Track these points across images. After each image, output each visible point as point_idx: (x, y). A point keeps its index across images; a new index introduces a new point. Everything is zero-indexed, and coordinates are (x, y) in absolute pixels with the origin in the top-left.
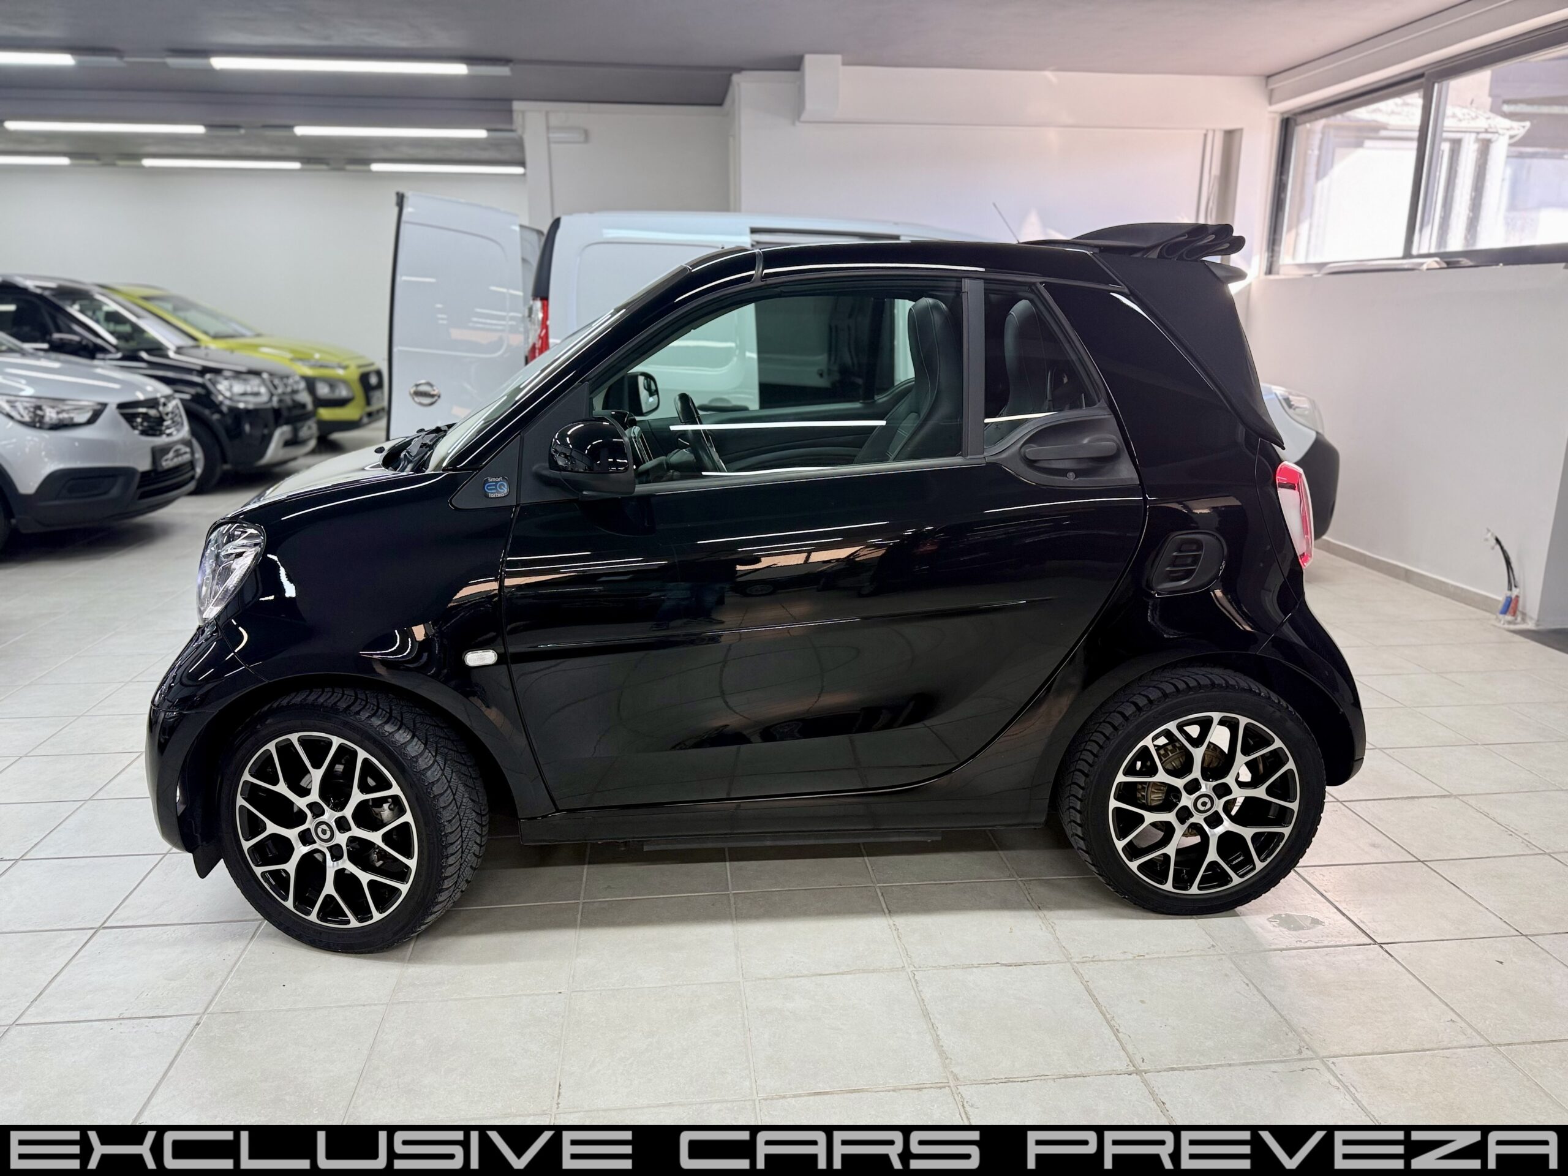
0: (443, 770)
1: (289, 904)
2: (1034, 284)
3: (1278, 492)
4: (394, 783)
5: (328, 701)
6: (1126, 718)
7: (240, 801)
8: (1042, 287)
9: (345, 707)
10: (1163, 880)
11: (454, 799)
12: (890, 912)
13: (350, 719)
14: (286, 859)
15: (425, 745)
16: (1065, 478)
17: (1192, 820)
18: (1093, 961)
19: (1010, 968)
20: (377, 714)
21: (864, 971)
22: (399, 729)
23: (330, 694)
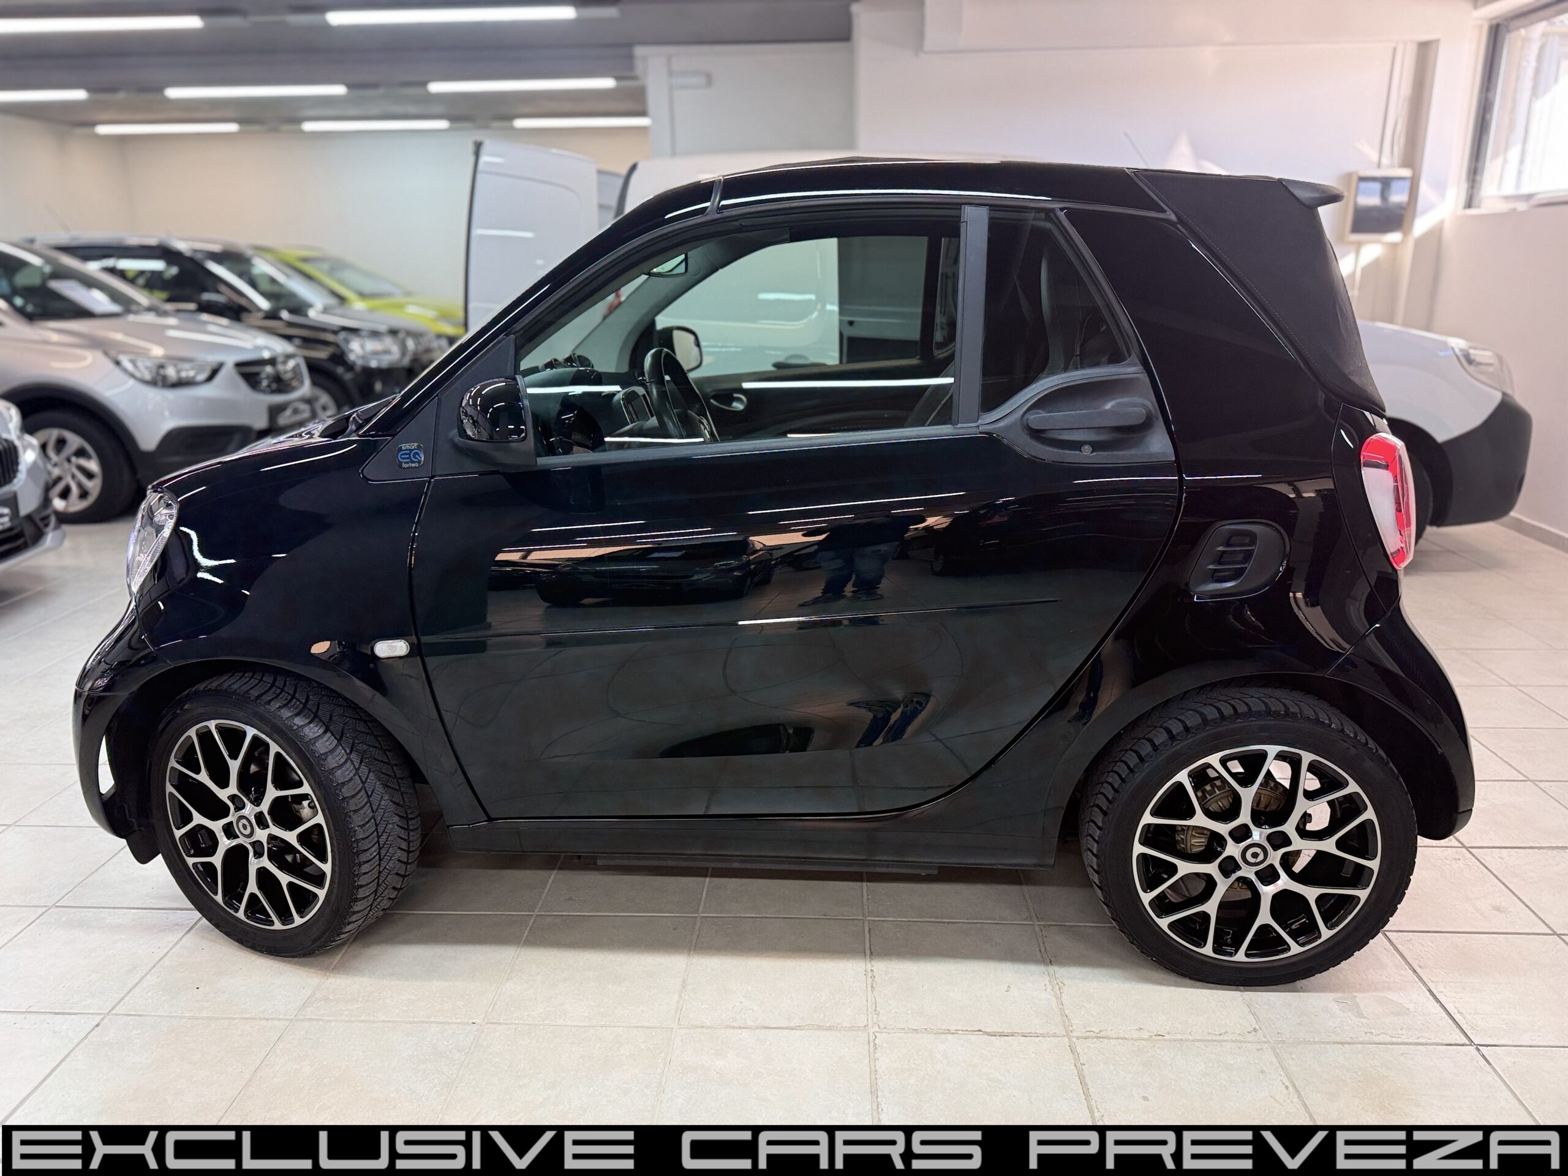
0: (357, 770)
1: (219, 898)
2: (1052, 210)
3: (1363, 472)
4: (305, 781)
5: (242, 688)
6: (1155, 748)
7: (170, 789)
8: (1062, 215)
9: (256, 695)
10: (1201, 941)
11: (369, 801)
12: (871, 954)
13: (261, 710)
14: (212, 851)
15: (339, 741)
16: (1078, 452)
17: (1239, 874)
18: (1097, 1037)
19: (993, 1038)
20: (289, 705)
21: (820, 1028)
22: (310, 723)
23: (248, 679)
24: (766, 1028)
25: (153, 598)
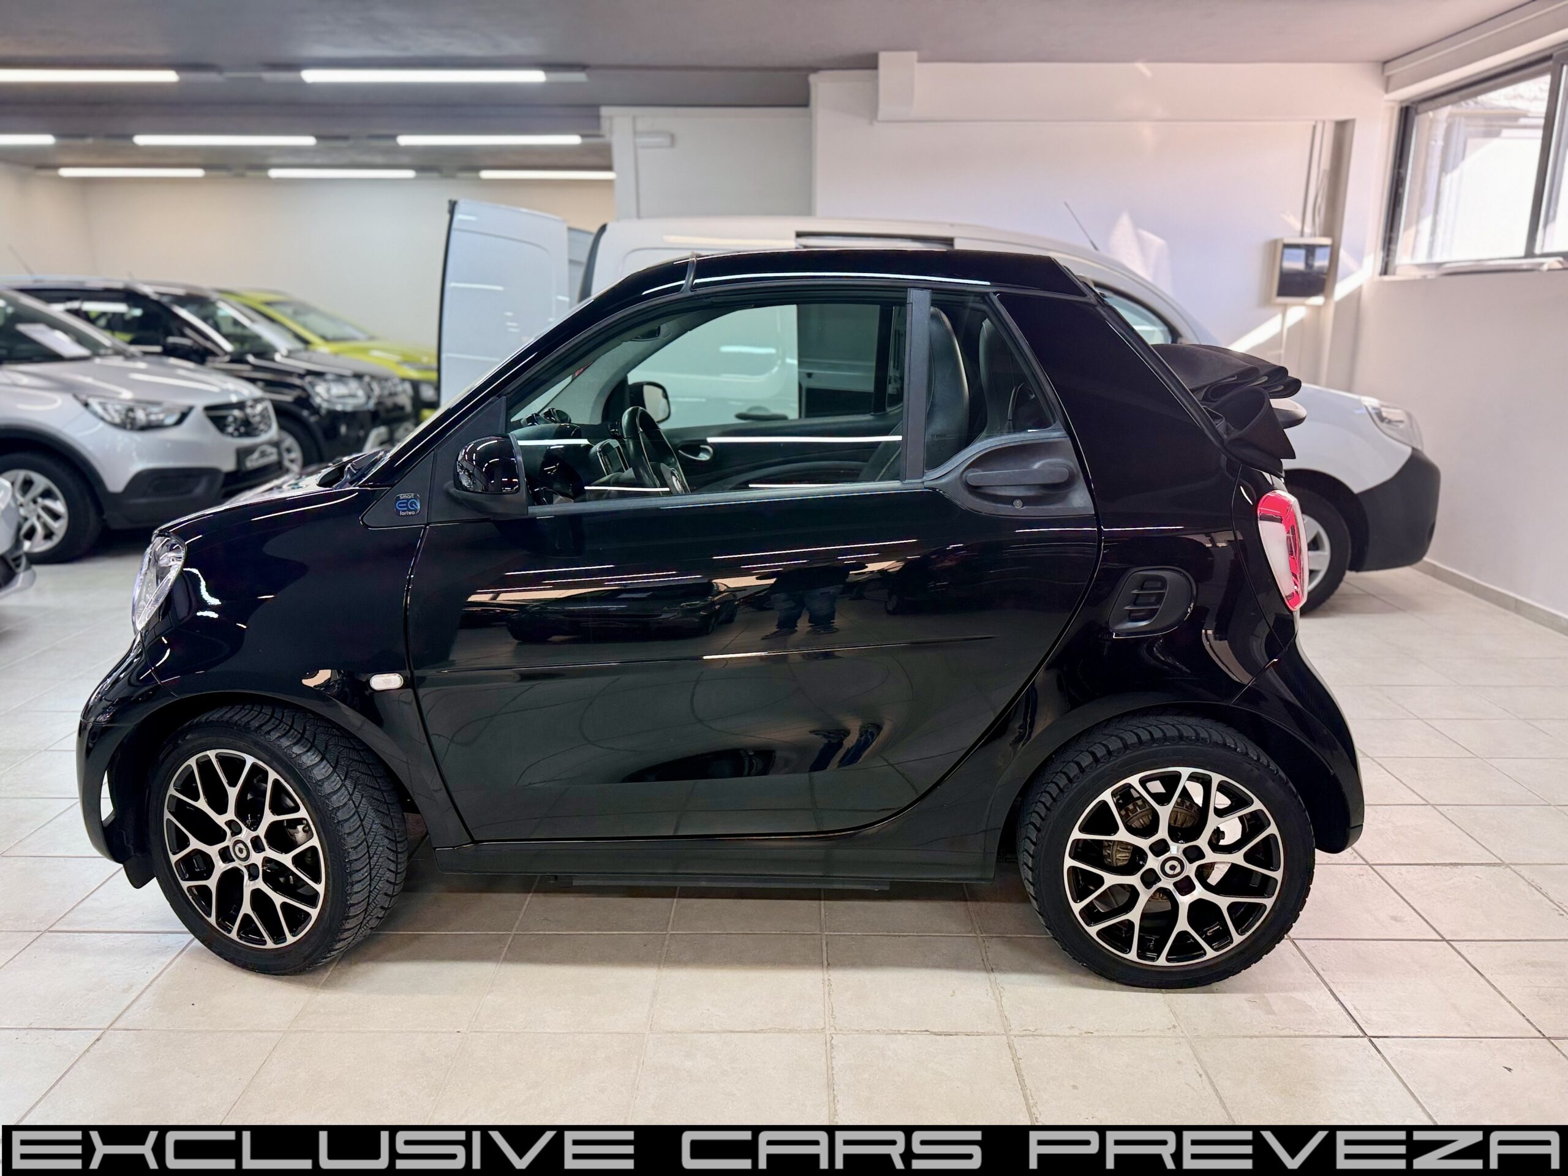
0: (351, 795)
1: (212, 920)
2: (987, 294)
3: (1259, 525)
4: (302, 806)
5: (243, 719)
6: (1082, 770)
7: (167, 815)
8: (995, 298)
9: (257, 725)
10: (1127, 948)
11: (362, 825)
12: (829, 964)
13: (261, 739)
14: (208, 874)
15: (334, 768)
16: (1010, 506)
17: (1159, 885)
18: (1033, 1035)
19: (938, 1037)
20: (288, 735)
21: (781, 1031)
22: (308, 751)
23: (247, 711)
24: (732, 1032)
25: (157, 634)
